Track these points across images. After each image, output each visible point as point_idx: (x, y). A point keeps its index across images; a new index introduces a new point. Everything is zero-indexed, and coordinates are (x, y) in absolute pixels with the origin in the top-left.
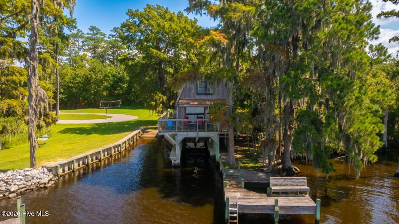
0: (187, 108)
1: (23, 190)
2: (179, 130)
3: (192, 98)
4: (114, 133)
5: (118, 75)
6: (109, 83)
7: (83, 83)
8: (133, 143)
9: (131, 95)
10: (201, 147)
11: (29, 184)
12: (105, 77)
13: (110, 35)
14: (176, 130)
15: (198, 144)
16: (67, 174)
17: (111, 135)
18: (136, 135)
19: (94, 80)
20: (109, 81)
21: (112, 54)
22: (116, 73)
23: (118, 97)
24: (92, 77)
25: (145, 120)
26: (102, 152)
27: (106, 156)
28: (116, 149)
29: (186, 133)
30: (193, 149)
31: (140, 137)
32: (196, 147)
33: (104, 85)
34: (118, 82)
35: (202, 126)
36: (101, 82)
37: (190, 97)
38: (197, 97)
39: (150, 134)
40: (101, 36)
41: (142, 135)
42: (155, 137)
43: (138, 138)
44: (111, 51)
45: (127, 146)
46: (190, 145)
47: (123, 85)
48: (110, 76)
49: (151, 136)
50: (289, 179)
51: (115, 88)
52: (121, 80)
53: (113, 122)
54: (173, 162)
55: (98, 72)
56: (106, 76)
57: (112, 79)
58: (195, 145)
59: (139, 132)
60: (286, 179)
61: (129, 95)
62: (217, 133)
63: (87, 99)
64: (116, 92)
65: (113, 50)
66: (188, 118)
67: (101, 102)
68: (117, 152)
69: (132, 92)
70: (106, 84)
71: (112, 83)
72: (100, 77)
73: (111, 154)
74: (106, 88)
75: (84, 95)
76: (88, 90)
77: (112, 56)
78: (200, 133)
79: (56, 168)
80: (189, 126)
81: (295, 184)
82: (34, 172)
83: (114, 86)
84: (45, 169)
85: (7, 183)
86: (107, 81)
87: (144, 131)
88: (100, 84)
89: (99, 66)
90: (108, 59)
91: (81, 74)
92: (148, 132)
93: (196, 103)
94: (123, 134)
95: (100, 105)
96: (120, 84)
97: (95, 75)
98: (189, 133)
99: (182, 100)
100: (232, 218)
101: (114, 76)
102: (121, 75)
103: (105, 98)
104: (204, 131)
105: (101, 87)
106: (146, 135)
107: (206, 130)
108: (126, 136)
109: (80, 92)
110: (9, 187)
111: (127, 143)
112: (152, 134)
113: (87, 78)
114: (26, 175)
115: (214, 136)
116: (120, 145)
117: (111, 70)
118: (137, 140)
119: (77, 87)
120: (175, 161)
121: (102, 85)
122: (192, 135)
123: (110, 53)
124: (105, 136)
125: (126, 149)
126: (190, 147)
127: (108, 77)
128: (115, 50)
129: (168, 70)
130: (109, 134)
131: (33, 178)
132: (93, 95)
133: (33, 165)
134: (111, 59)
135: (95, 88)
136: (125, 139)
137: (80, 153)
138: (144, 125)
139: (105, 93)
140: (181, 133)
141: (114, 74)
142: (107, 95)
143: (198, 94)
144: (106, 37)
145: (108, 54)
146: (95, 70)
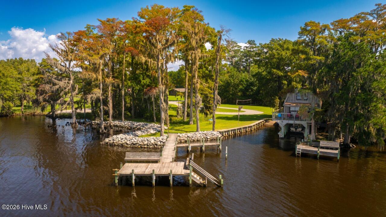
0: (291, 107)
1: (212, 139)
2: (284, 119)
3: (294, 102)
4: (247, 121)
5: (250, 80)
6: (243, 86)
7: (224, 86)
8: (259, 127)
9: (259, 95)
10: (300, 131)
11: (213, 137)
12: (240, 82)
13: (245, 47)
14: (282, 119)
15: (298, 129)
16: (227, 136)
17: (246, 122)
18: (261, 122)
19: (232, 84)
20: (243, 85)
21: (246, 61)
22: (248, 79)
23: (249, 97)
24: (231, 82)
25: (268, 114)
26: (242, 129)
27: (244, 131)
28: (249, 128)
29: (287, 121)
30: (294, 132)
31: (263, 124)
32: (296, 131)
33: (239, 88)
34: (250, 86)
35: (297, 118)
36: (238, 86)
37: (292, 100)
38: (297, 101)
39: (270, 123)
40: (238, 48)
41: (265, 123)
42: (274, 125)
43: (262, 125)
44: (245, 58)
45: (255, 128)
46: (293, 129)
47: (254, 88)
48: (244, 81)
49: (271, 124)
50: (330, 142)
51: (248, 90)
52: (252, 84)
53: (246, 114)
54: (280, 136)
55: (236, 78)
56: (242, 81)
57: (245, 83)
58: (296, 129)
59: (263, 121)
60: (328, 142)
61: (258, 95)
62: (306, 122)
63: (227, 98)
64: (248, 93)
65: (247, 58)
66: (291, 113)
67: (237, 101)
68: (249, 130)
69: (260, 93)
70: (241, 87)
71: (245, 86)
72: (237, 82)
73: (247, 130)
74: (241, 90)
75: (225, 95)
76: (228, 91)
77: (246, 63)
78: (296, 121)
79: (223, 132)
80: (290, 117)
81: (333, 145)
82: (215, 133)
83: (247, 89)
84: (218, 132)
85: (206, 135)
86: (242, 85)
87: (266, 121)
88: (237, 87)
89: (236, 74)
90: (243, 65)
91: (223, 79)
92: (269, 122)
93: (294, 105)
94: (253, 121)
95: (237, 102)
96: (251, 87)
97: (233, 80)
98: (290, 121)
99: (287, 102)
100: (298, 154)
101: (247, 81)
102: (252, 80)
103: (240, 98)
104: (298, 120)
105: (237, 89)
106: (267, 124)
107: (300, 120)
108: (254, 122)
109: (222, 93)
110: (207, 137)
111: (255, 126)
112: (271, 123)
113: (228, 82)
114: (212, 133)
115: (304, 123)
116: (251, 126)
117: (245, 76)
118: (261, 126)
119: (220, 89)
120: (281, 135)
121: (238, 88)
122: (291, 122)
123: (244, 60)
124: (242, 122)
125: (254, 129)
126: (293, 131)
127: (243, 82)
128: (248, 58)
129: (284, 82)
130: (245, 121)
131: (214, 135)
132: (231, 94)
133: (213, 130)
134: (245, 65)
135: (233, 90)
136: (255, 124)
137: (232, 128)
138: (267, 118)
139: (239, 94)
140: (285, 121)
141: (247, 80)
142: (241, 95)
143: (297, 100)
144: (242, 49)
145: (243, 62)
146: (234, 76)
